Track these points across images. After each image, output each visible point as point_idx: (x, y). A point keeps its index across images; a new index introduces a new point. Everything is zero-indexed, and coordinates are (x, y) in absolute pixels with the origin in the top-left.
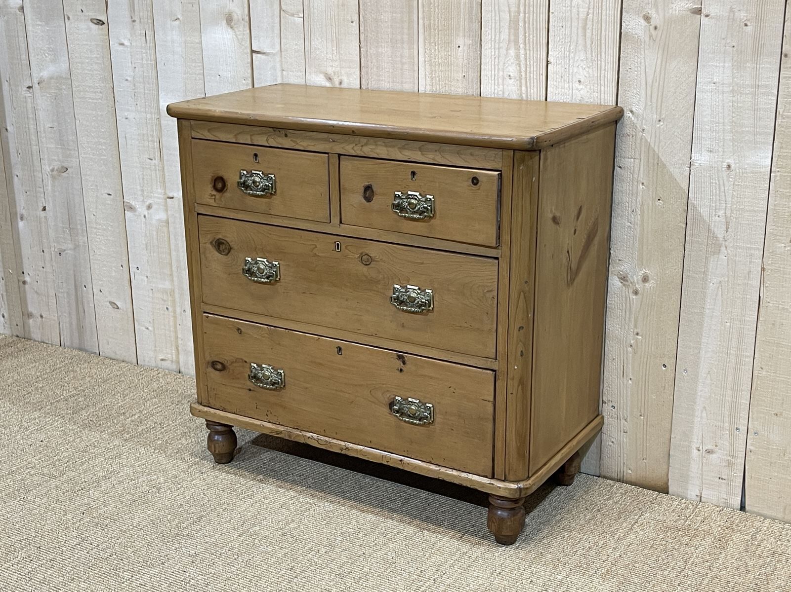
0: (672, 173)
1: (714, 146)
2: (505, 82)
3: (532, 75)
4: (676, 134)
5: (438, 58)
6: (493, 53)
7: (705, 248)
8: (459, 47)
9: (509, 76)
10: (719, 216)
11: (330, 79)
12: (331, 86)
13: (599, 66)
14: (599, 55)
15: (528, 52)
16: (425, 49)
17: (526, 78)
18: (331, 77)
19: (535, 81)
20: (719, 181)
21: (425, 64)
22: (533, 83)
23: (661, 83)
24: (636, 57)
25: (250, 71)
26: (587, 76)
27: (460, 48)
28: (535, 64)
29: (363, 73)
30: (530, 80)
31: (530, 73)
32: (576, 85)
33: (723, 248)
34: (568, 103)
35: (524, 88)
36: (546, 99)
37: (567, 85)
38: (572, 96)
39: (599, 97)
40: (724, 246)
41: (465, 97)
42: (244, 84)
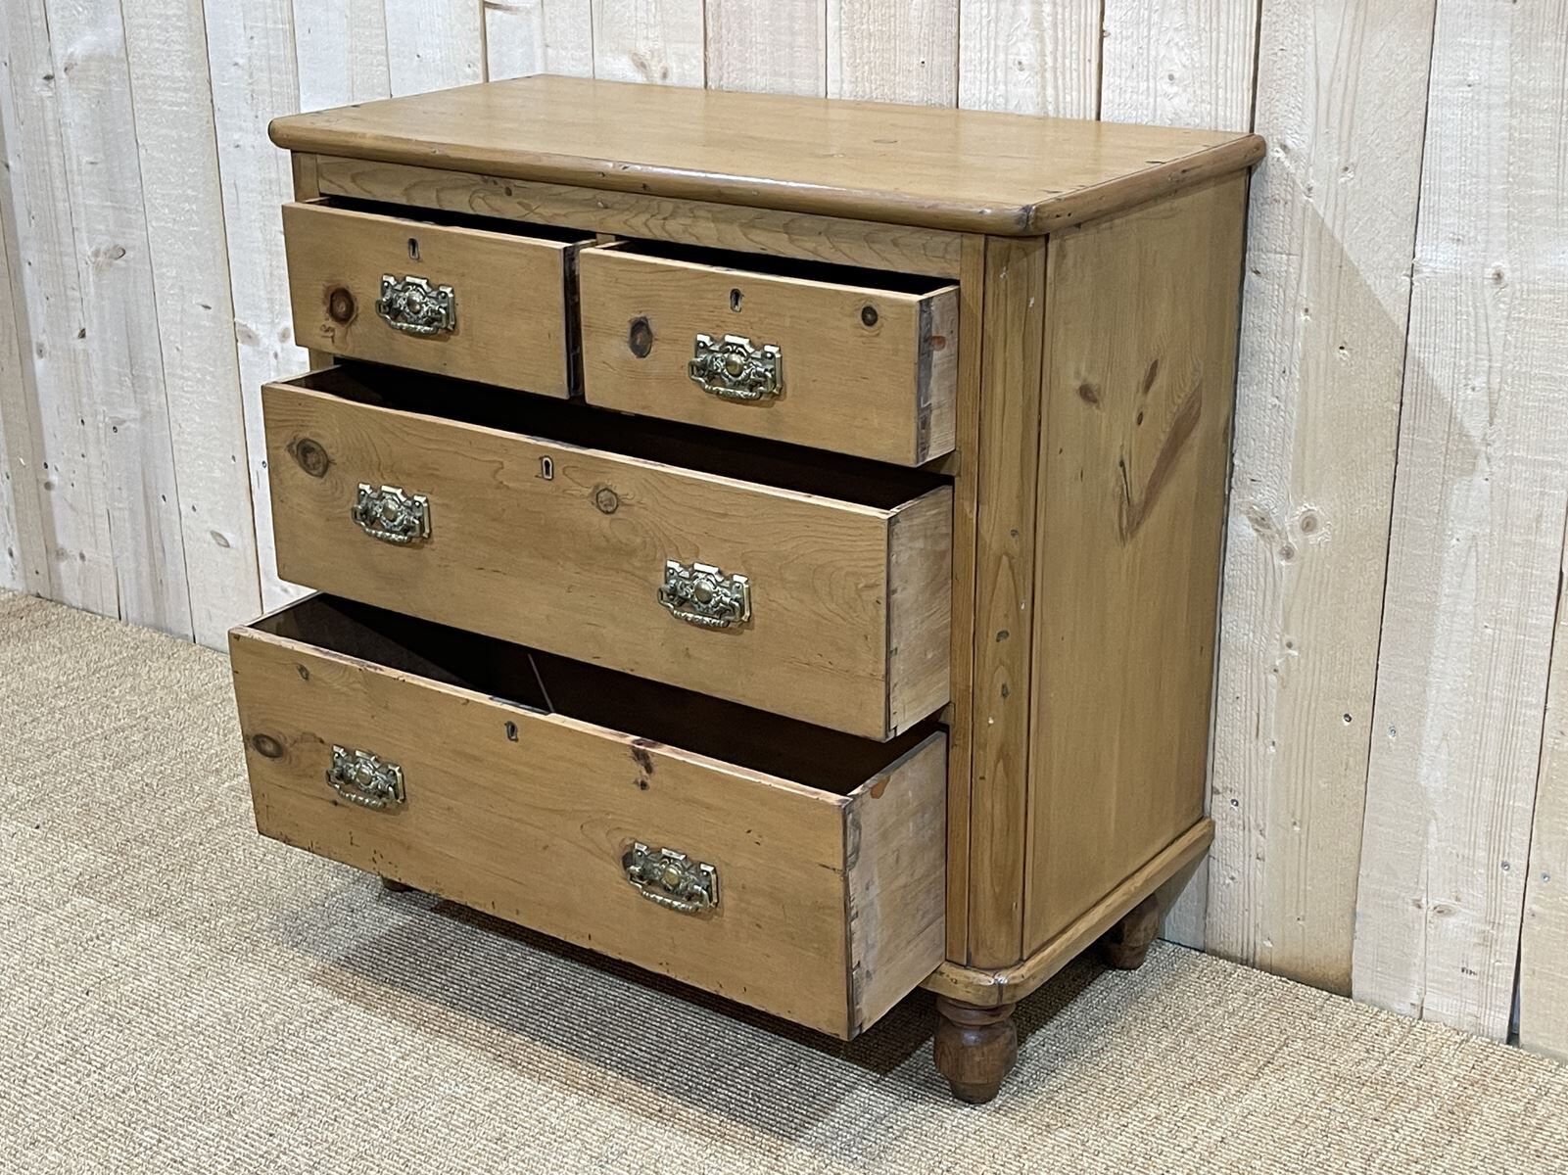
0: (1373, 288)
1: (1466, 228)
2: (1009, 77)
3: (1067, 61)
4: (1380, 199)
5: (868, 23)
6: (985, 12)
7: (1442, 459)
9: (1020, 63)
10: (1473, 389)
11: (643, 65)
13: (1214, 44)
14: (1214, 19)
15: (1060, 10)
19: (1075, 74)
20: (1475, 308)
21: (840, 37)
22: (1071, 79)
23: (1351, 83)
24: (1296, 24)
25: (479, 46)
26: (1189, 64)
28: (1074, 37)
29: (710, 55)
30: (1063, 74)
31: (1064, 57)
32: (1165, 87)
33: (1482, 462)
34: (1146, 126)
35: (1050, 91)
36: (1098, 118)
37: (1143, 86)
38: (1155, 111)
39: (1213, 113)
40: (1483, 455)
41: (927, 110)
42: (467, 76)
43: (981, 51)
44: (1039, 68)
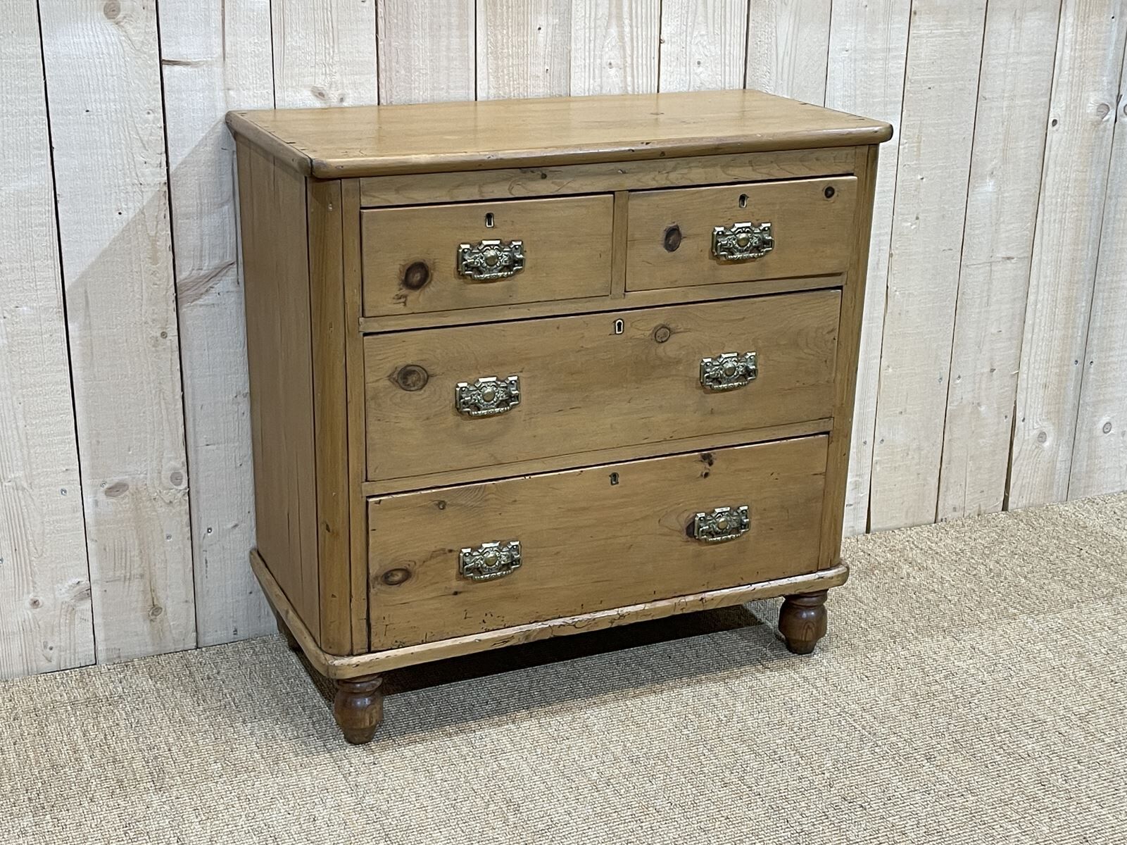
2: (603, 73)
3: (640, 60)
5: (508, 49)
6: (587, 35)
8: (540, 29)
9: (610, 64)
11: (321, 95)
12: (324, 106)
13: (723, 41)
15: (635, 29)
16: (488, 35)
17: (632, 64)
18: (324, 92)
19: (645, 67)
21: (488, 58)
22: (642, 70)
23: (793, 56)
24: (767, 26)
25: (159, 94)
26: (708, 54)
27: (541, 31)
28: (644, 45)
29: (382, 81)
30: (637, 67)
32: (695, 68)
34: (685, 92)
35: (629, 79)
36: (658, 91)
37: (683, 70)
38: (690, 83)
39: (723, 80)
41: (548, 100)
42: (146, 121)
43: (585, 59)
44: (622, 66)
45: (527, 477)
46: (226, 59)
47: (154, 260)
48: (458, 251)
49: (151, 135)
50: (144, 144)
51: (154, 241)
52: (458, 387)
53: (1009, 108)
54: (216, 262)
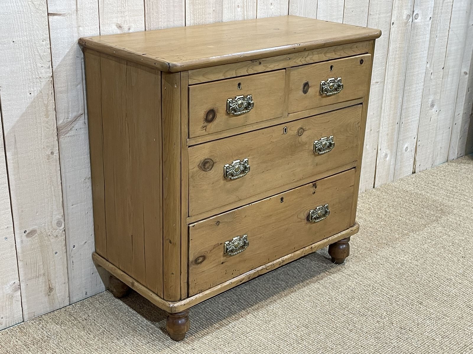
2: (235, 10)
3: (250, 4)
9: (238, 6)
12: (121, 32)
17: (247, 6)
18: (121, 25)
19: (251, 7)
21: (190, 6)
25: (48, 32)
29: (146, 18)
30: (249, 7)
32: (270, 6)
35: (245, 12)
37: (266, 7)
38: (268, 13)
42: (42, 45)
43: (228, 4)
44: (243, 7)
45: (250, 205)
46: (78, 11)
47: (47, 116)
48: (227, 102)
49: (44, 52)
50: (41, 57)
51: (47, 106)
52: (225, 166)
53: (379, 18)
54: (75, 114)
